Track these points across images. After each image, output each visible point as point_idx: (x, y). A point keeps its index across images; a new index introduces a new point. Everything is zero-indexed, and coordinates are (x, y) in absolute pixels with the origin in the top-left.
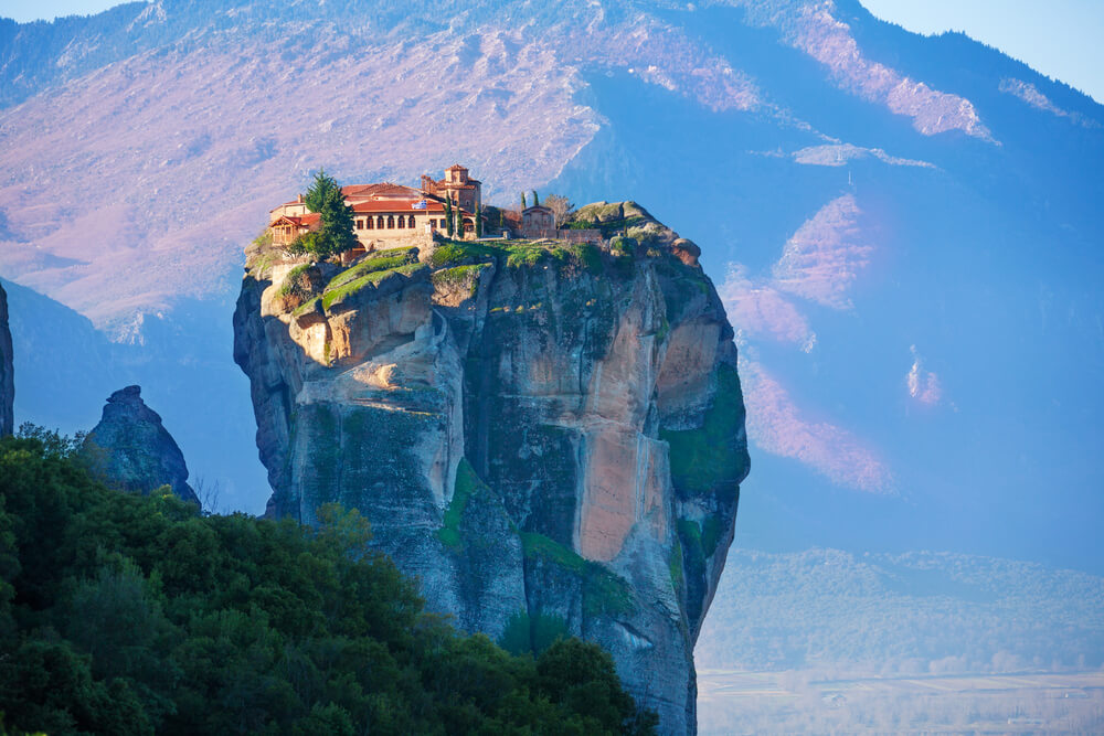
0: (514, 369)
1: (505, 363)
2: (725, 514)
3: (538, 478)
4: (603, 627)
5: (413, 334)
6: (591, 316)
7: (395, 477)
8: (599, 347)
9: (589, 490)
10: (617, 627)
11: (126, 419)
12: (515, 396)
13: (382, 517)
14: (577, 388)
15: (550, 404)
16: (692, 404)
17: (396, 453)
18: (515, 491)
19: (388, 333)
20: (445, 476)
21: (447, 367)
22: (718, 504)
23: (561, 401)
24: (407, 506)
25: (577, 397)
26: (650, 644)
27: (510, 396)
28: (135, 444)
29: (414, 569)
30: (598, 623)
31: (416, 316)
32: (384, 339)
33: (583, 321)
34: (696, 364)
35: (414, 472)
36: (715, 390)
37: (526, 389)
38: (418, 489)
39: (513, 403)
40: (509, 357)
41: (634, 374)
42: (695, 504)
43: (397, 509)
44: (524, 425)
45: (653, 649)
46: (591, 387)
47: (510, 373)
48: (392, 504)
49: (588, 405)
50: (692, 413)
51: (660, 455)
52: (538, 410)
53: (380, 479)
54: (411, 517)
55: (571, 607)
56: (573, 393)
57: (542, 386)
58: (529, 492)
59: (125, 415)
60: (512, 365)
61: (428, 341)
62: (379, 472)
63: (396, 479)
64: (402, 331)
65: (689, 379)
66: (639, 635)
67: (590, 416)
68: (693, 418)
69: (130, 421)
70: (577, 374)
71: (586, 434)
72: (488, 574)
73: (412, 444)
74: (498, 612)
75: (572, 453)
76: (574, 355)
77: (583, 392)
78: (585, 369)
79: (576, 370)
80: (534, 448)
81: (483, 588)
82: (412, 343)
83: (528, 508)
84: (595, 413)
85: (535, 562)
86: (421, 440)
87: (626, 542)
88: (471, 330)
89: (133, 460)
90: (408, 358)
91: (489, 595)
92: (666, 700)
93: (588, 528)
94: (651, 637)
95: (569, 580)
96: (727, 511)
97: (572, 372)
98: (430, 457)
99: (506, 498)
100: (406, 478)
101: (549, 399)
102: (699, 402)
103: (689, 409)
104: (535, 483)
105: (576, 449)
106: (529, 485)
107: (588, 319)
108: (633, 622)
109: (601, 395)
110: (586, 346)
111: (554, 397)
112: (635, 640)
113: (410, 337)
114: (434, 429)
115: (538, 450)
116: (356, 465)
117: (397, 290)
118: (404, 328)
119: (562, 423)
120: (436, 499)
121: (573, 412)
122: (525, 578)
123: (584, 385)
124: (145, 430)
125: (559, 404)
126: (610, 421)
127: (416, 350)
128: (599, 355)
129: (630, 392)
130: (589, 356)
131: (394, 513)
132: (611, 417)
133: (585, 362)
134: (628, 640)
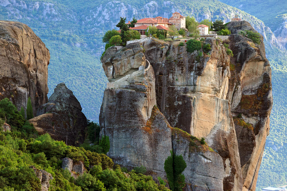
0: (173, 78)
1: (171, 76)
2: (262, 121)
3: (180, 111)
4: (195, 156)
5: (138, 68)
6: (197, 62)
7: (130, 111)
8: (199, 72)
9: (197, 114)
10: (200, 156)
11: (60, 92)
12: (173, 87)
13: (126, 123)
14: (192, 84)
15: (184, 89)
16: (253, 87)
17: (131, 104)
18: (173, 115)
19: (130, 68)
20: (148, 111)
21: (149, 78)
22: (260, 118)
23: (187, 88)
24: (134, 120)
25: (193, 87)
26: (211, 161)
27: (172, 87)
28: (62, 100)
29: (135, 138)
30: (194, 155)
31: (139, 63)
32: (129, 70)
33: (195, 64)
34: (256, 74)
35: (137, 110)
36: (262, 82)
37: (177, 84)
38: (137, 114)
39: (173, 89)
40: (172, 74)
41: (213, 79)
42: (253, 118)
43: (131, 120)
44: (176, 95)
45: (212, 163)
46: (197, 84)
47: (172, 79)
48: (130, 119)
49: (197, 89)
50: (253, 89)
51: (225, 104)
52: (181, 91)
53: (126, 111)
54: (135, 123)
55: (186, 150)
56: (191, 86)
57: (182, 83)
58: (177, 115)
59: (60, 91)
60: (173, 77)
61: (143, 70)
62: (126, 109)
63: (131, 112)
64: (135, 68)
65: (254, 79)
66: (207, 159)
67: (198, 93)
68: (254, 91)
69: (61, 93)
70: (193, 80)
71: (196, 98)
72: (159, 140)
73: (136, 101)
74: (163, 151)
75: (191, 104)
76: (192, 74)
77: (195, 85)
78: (195, 78)
79: (192, 78)
80: (179, 102)
81: (158, 144)
82: (138, 71)
83: (177, 120)
84: (199, 91)
85: (175, 136)
86: (139, 100)
87: (211, 130)
88: (160, 66)
89: (61, 105)
90: (137, 76)
91: (159, 146)
92: (216, 178)
93: (197, 126)
94: (211, 159)
95: (186, 142)
96: (263, 121)
97: (191, 79)
98: (142, 105)
99: (170, 117)
100: (134, 111)
101: (184, 87)
102: (256, 86)
103: (253, 88)
104: (179, 113)
105: (192, 103)
106: (177, 113)
107: (196, 63)
108: (205, 154)
109: (201, 86)
110: (195, 71)
111: (185, 87)
112: (206, 160)
113: (137, 69)
114: (143, 97)
115: (180, 103)
116: (120, 107)
117: (133, 55)
118: (135, 67)
119: (189, 95)
120: (144, 117)
121: (191, 91)
122: (172, 141)
123: (195, 83)
124: (65, 96)
125: (187, 89)
126: (205, 94)
127: (139, 73)
128: (199, 74)
129: (212, 85)
130: (196, 74)
131: (130, 122)
132: (205, 93)
133: (195, 76)
134: (203, 160)
